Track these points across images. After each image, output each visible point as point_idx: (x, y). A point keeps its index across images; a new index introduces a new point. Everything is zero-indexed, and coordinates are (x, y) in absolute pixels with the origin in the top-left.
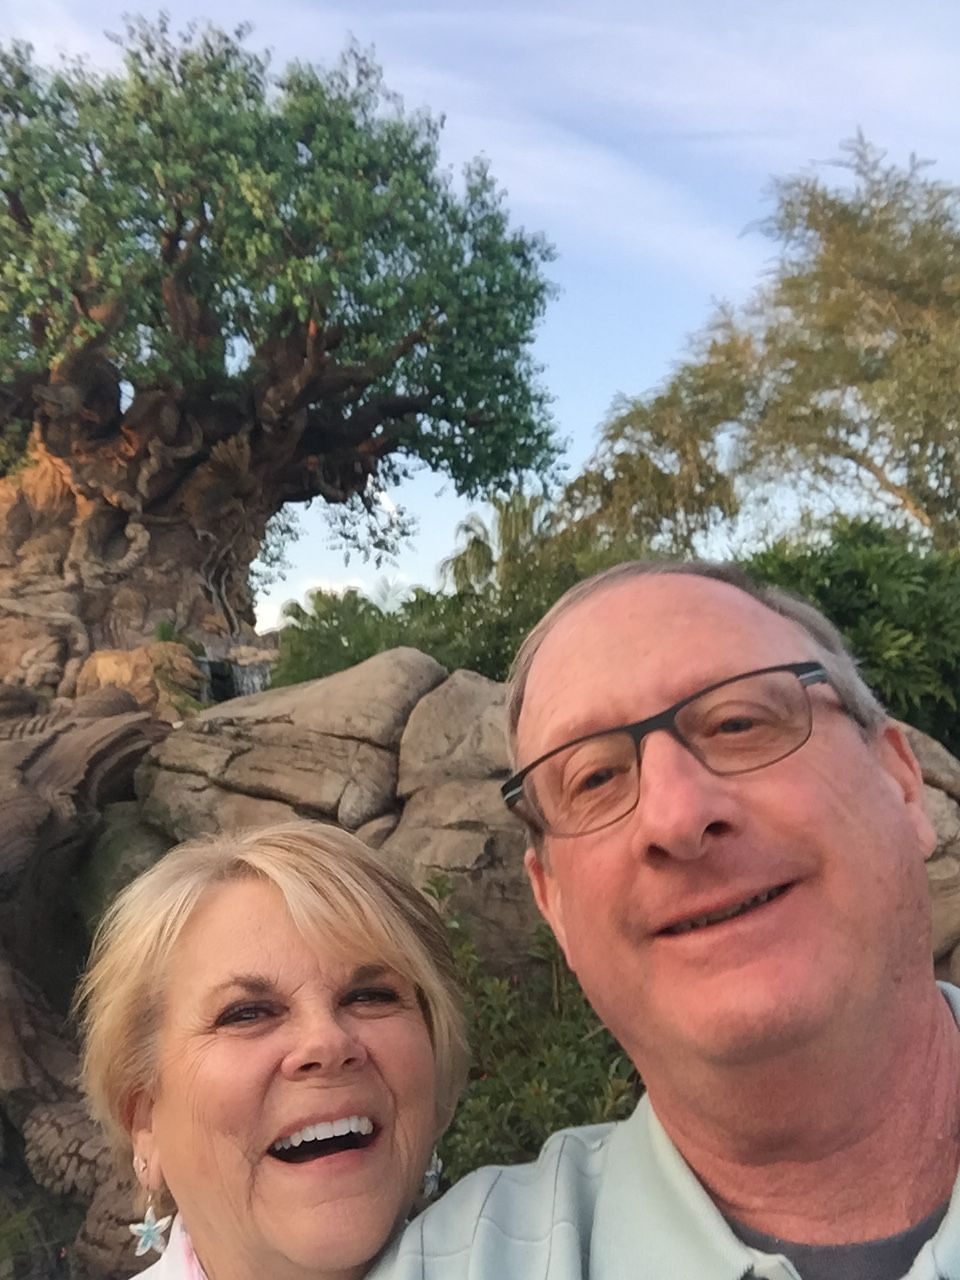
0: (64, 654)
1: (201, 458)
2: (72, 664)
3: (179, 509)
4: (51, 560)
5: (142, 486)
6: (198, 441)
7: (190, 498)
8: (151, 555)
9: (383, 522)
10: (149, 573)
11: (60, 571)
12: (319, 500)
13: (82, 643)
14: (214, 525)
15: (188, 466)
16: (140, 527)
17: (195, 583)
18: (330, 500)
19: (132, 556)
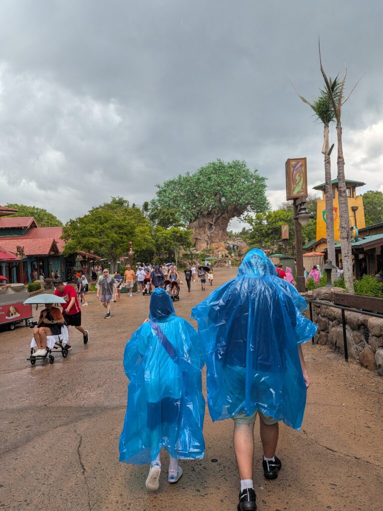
0: (207, 244)
1: (221, 216)
2: (209, 245)
3: (218, 223)
4: (203, 232)
5: (214, 221)
6: (220, 214)
7: (219, 221)
8: (215, 230)
9: (245, 215)
10: (216, 232)
11: (205, 233)
12: (236, 217)
13: (209, 243)
14: (222, 224)
15: (219, 217)
16: (214, 226)
17: (221, 232)
18: (237, 217)
19: (213, 230)
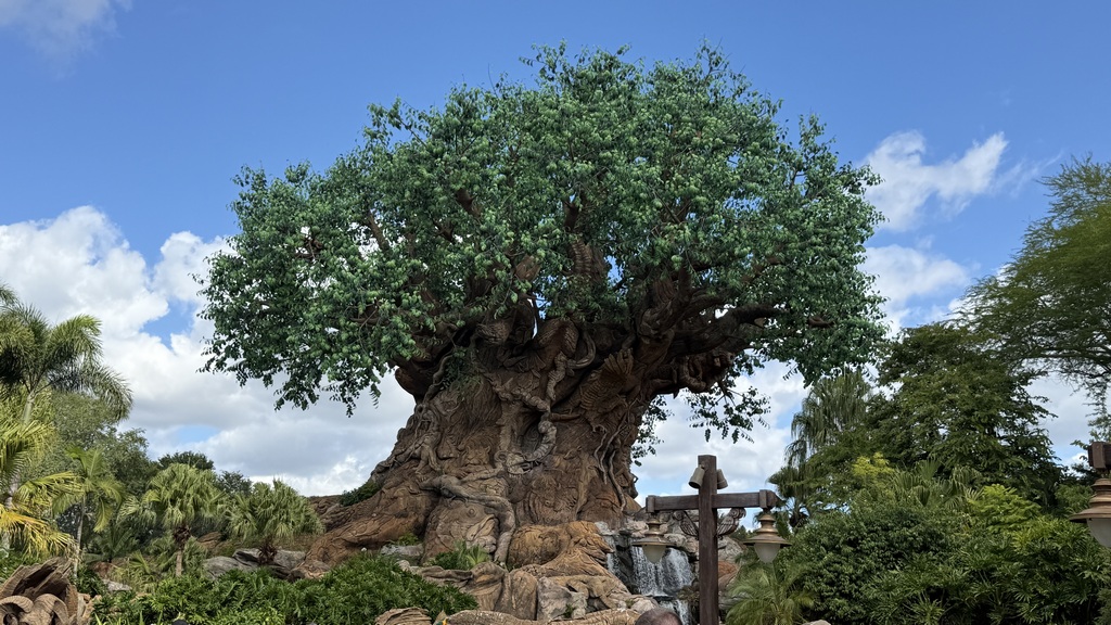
0: (499, 529)
1: (593, 366)
2: (506, 536)
3: (576, 407)
4: (483, 454)
5: (551, 391)
6: (592, 354)
7: (584, 397)
9: (739, 401)
10: (557, 460)
13: (510, 521)
14: (604, 417)
15: (584, 373)
16: (550, 424)
17: (590, 466)
18: (695, 390)
19: (544, 448)
